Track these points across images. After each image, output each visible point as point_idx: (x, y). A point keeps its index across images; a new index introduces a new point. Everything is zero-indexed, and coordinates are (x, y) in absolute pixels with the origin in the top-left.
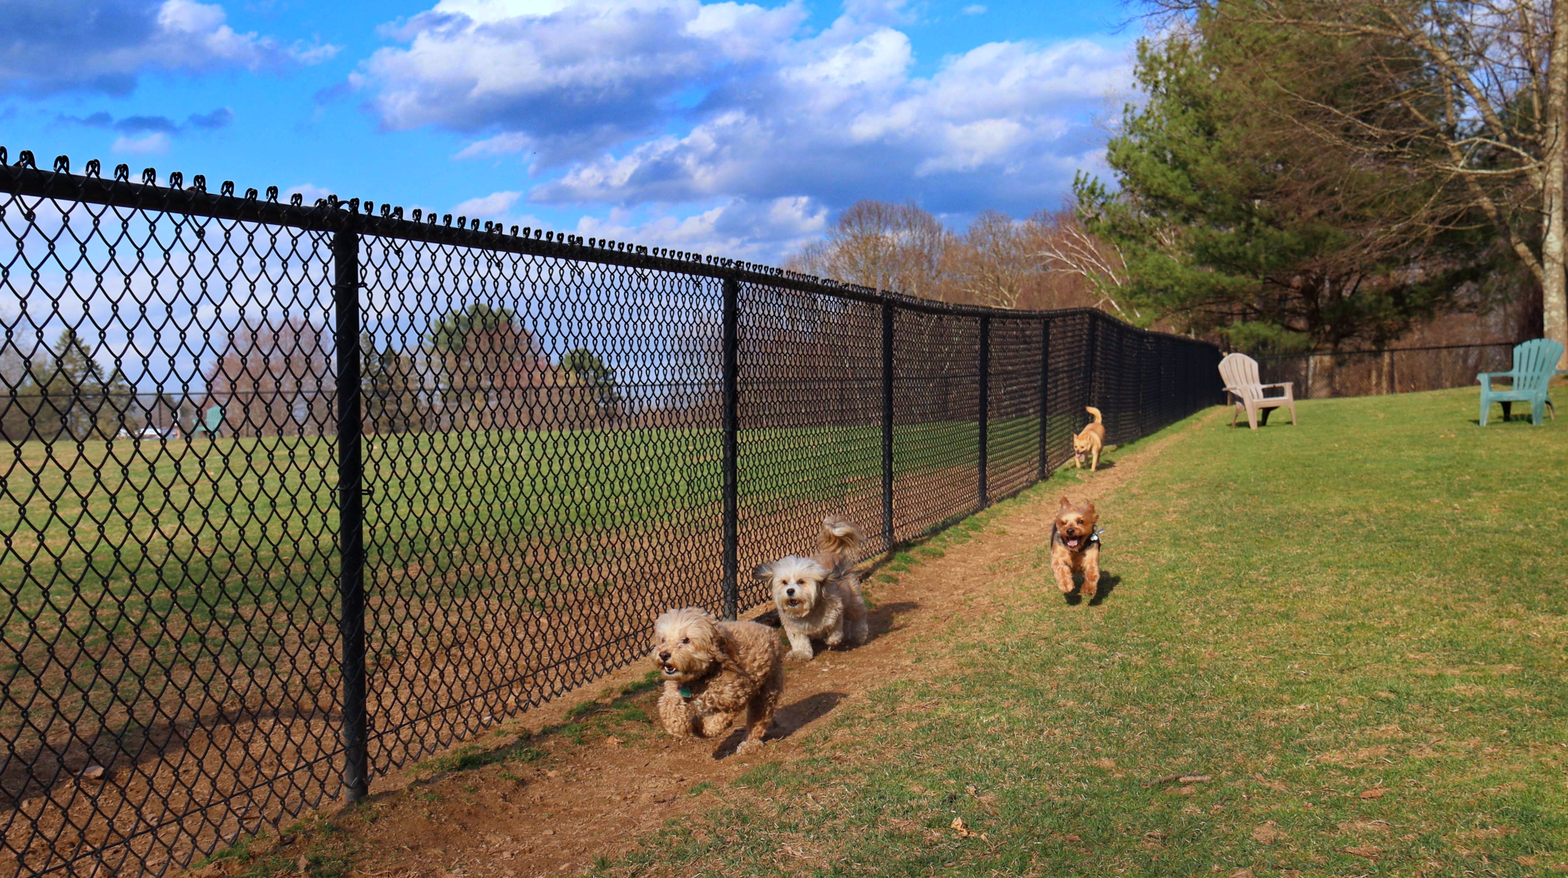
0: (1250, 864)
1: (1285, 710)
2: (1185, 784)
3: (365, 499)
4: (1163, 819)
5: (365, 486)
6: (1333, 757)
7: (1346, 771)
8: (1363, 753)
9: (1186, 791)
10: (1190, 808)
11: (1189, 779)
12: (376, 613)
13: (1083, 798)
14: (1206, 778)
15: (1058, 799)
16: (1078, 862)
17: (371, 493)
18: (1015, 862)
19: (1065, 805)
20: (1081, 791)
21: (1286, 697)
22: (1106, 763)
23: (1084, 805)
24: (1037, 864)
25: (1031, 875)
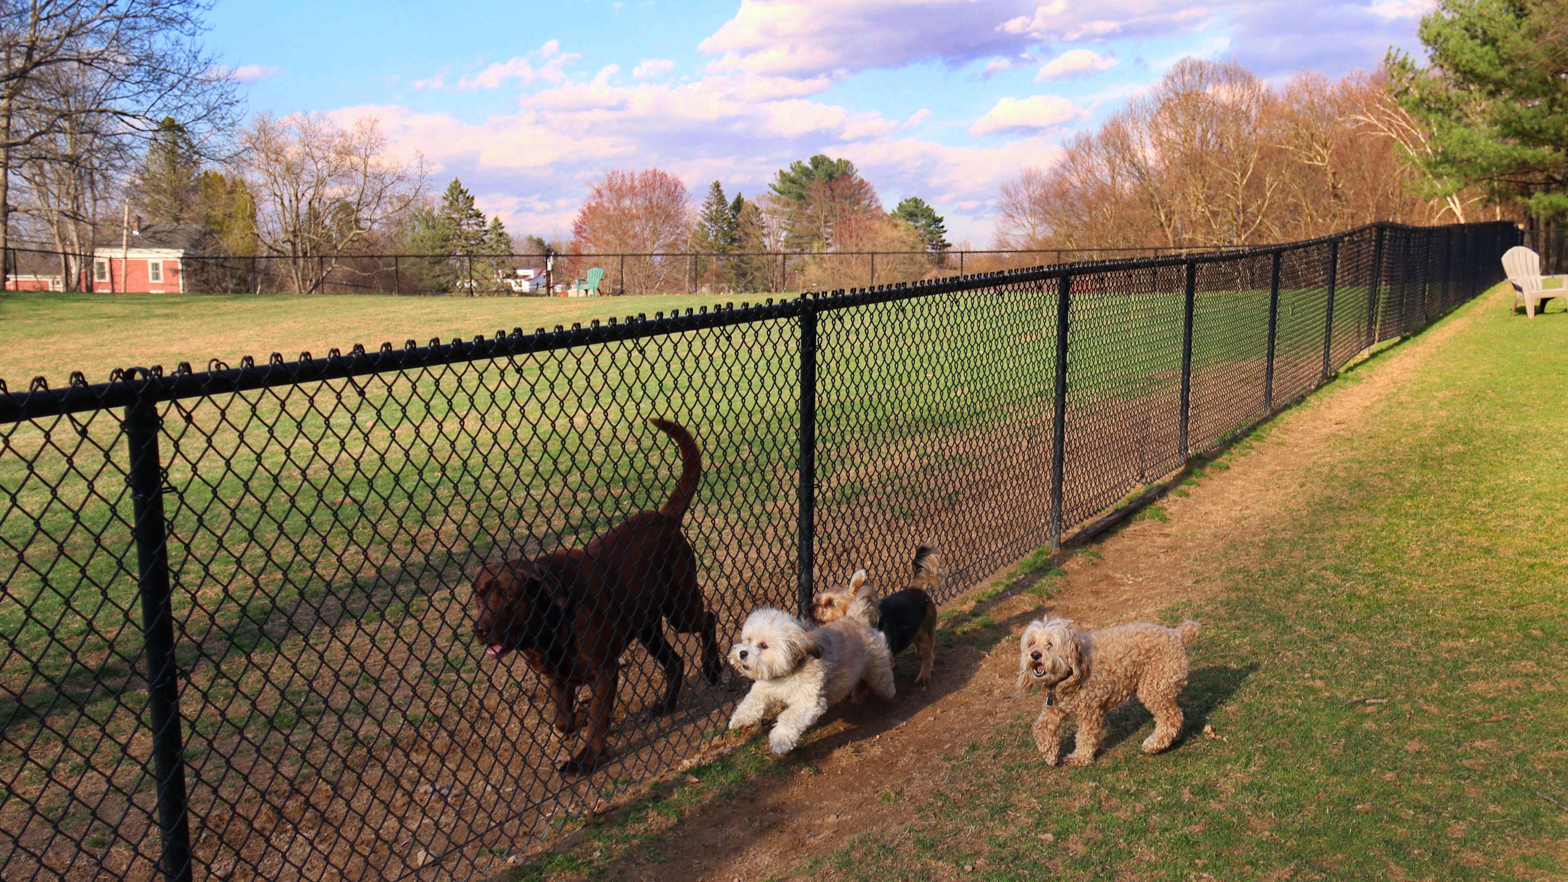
0: (1395, 768)
1: (1460, 644)
2: (1370, 705)
3: (816, 491)
4: (1349, 731)
6: (1480, 686)
7: (1484, 699)
8: (1503, 683)
9: (1369, 710)
10: (1368, 725)
11: (1373, 701)
13: (1296, 712)
14: (1385, 701)
15: (1280, 712)
16: (1285, 761)
17: (820, 487)
18: (1243, 760)
19: (1282, 717)
20: (1295, 706)
21: (1462, 632)
22: (1319, 683)
23: (1297, 717)
24: (1259, 760)
25: (1253, 769)
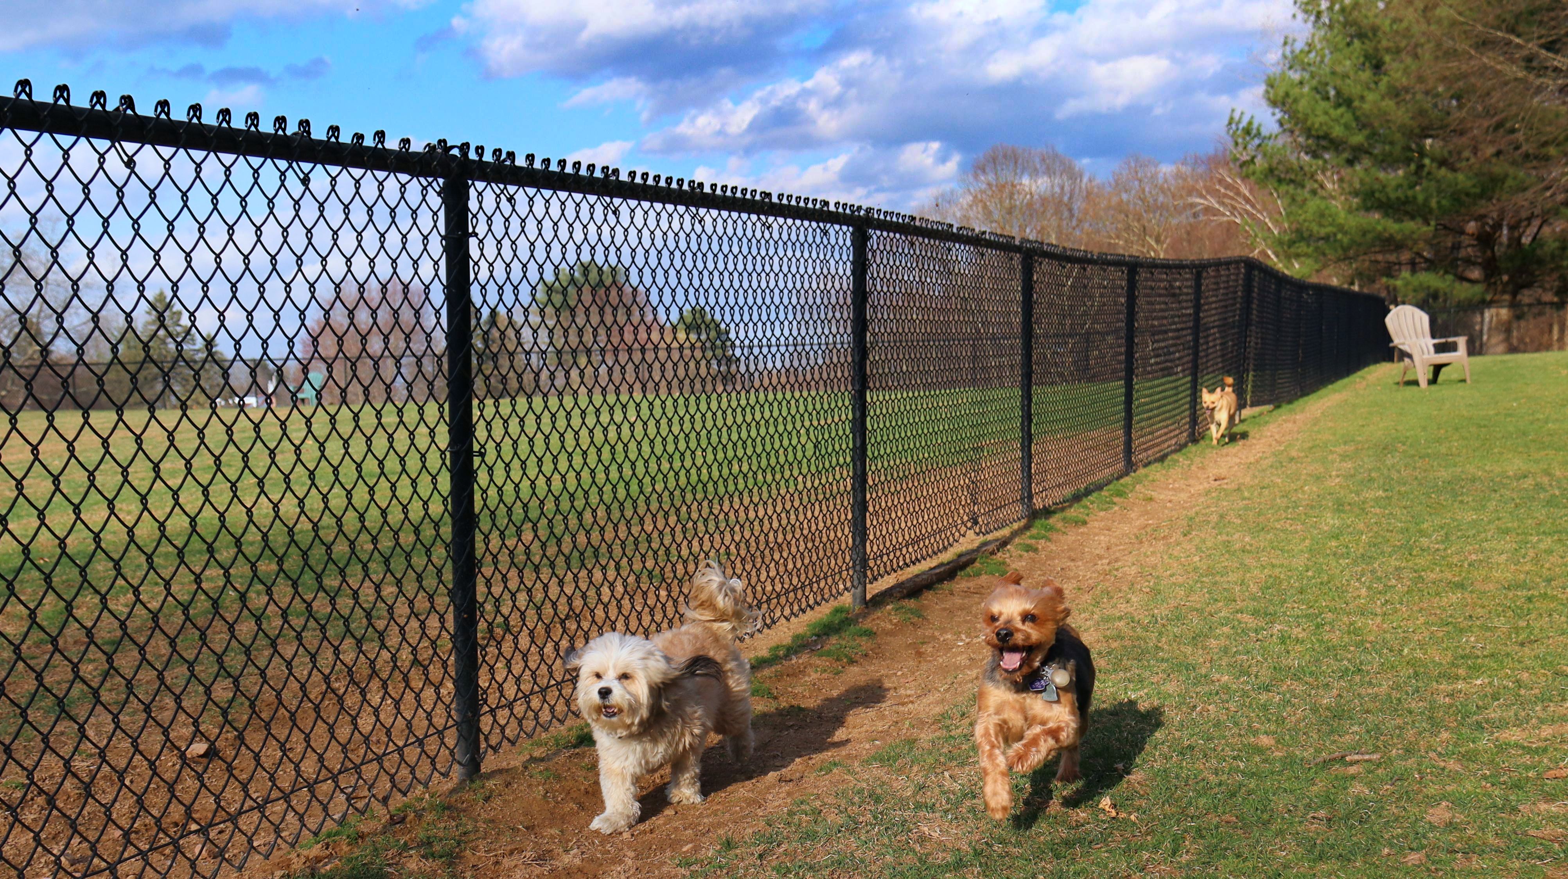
0: (1423, 847)
1: (1460, 685)
2: (1352, 763)
3: (477, 461)
4: (1328, 800)
5: (476, 447)
6: (1514, 735)
7: (1528, 750)
8: (1547, 731)
9: (1352, 770)
10: (1358, 789)
11: (1356, 757)
12: (488, 583)
13: (1240, 778)
14: (1375, 757)
15: (1213, 779)
16: (1236, 844)
17: (482, 455)
18: (1167, 844)
19: (1220, 784)
20: (1237, 770)
21: (1462, 672)
22: (1265, 741)
23: (1241, 785)
24: (1191, 846)
25: (1185, 858)
